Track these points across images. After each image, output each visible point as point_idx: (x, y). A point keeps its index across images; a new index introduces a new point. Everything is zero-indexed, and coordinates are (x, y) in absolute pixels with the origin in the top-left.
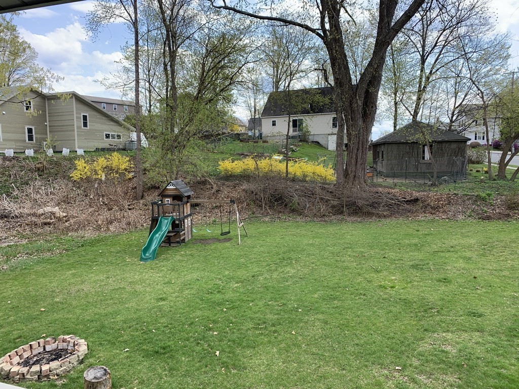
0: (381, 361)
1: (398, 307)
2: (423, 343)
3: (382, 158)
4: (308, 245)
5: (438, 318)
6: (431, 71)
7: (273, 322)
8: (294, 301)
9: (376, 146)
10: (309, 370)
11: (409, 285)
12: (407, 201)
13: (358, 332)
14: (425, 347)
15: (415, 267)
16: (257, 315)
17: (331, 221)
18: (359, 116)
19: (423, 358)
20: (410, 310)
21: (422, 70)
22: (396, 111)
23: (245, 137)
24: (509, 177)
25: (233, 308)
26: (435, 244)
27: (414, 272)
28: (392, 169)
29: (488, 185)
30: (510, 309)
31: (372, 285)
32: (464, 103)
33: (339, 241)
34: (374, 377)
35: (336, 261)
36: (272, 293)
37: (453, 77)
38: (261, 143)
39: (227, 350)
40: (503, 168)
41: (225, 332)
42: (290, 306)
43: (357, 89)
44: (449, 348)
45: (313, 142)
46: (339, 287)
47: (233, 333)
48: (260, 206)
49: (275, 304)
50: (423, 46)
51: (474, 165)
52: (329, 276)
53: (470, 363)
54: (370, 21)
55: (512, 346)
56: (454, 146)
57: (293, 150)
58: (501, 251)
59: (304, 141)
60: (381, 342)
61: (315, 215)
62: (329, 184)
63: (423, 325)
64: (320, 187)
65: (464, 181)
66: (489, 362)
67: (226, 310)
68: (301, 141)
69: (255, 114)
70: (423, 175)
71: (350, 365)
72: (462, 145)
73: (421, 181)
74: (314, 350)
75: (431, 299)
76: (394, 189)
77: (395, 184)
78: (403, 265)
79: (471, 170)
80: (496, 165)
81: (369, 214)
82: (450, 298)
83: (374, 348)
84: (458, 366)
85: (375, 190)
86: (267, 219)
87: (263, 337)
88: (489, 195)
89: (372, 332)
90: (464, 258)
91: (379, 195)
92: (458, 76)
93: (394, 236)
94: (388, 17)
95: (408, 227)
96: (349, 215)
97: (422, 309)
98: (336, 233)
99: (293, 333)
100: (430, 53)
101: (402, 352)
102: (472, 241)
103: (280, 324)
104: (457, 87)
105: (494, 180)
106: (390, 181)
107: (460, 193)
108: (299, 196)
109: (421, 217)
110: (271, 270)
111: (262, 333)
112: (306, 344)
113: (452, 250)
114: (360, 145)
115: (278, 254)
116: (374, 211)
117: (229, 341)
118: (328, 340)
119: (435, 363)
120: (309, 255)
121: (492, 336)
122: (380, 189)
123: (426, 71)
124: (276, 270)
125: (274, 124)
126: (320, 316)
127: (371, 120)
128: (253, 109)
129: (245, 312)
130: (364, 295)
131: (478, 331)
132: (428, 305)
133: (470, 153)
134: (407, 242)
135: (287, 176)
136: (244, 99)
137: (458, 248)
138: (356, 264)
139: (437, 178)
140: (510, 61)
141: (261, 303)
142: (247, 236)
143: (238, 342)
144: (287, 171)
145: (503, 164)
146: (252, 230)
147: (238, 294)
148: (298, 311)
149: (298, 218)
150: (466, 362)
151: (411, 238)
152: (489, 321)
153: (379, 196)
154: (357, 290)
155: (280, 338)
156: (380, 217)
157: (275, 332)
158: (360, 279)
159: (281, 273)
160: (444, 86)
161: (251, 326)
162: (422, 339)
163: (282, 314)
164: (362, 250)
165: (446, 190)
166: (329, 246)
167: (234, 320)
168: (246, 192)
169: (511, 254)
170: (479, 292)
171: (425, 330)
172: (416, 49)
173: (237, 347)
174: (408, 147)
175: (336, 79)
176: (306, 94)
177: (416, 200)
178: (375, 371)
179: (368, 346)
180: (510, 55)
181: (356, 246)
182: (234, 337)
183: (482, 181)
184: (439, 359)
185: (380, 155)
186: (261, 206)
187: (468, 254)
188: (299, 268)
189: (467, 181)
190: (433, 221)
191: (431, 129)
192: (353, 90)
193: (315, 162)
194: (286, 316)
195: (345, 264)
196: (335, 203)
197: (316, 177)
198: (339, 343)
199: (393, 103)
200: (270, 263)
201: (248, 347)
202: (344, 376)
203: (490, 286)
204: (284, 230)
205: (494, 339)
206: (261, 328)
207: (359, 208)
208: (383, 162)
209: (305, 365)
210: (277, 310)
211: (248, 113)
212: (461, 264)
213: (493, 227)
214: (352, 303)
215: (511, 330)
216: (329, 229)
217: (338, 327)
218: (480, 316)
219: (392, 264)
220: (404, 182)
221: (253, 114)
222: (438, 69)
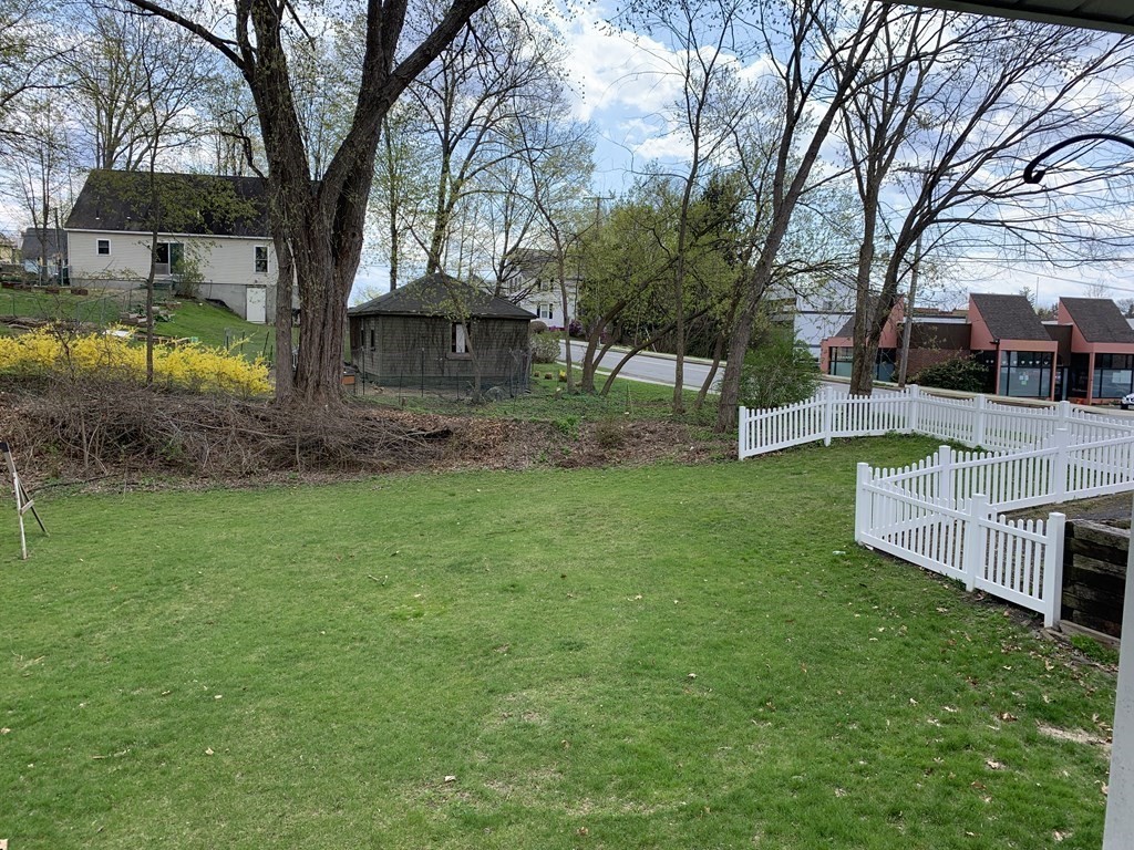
0: (414, 772)
1: (434, 655)
2: (489, 719)
3: (373, 345)
4: (217, 544)
5: (510, 665)
6: (462, 174)
7: (152, 737)
8: (200, 678)
9: (359, 318)
10: (259, 830)
11: (450, 607)
12: (429, 436)
13: (359, 721)
14: (493, 725)
15: (456, 568)
16: (104, 729)
17: (266, 485)
18: (326, 252)
19: (494, 747)
20: (457, 657)
21: (446, 169)
22: (394, 248)
23: (17, 275)
24: (599, 388)
25: (31, 722)
26: (487, 519)
27: (455, 578)
28: (393, 369)
29: (567, 402)
30: (624, 627)
31: (376, 616)
32: (522, 245)
33: (291, 529)
34: (405, 807)
35: (291, 573)
36: (138, 668)
37: (502, 192)
38: (65, 293)
39: (33, 831)
40: (590, 371)
41: (14, 788)
42: (191, 692)
43: (319, 192)
44: (535, 719)
45: (208, 300)
46: (306, 631)
47: (41, 784)
48: (75, 456)
49: (150, 692)
50: (447, 122)
51: (540, 365)
52: (279, 609)
53: (575, 737)
54: (338, 47)
55: (634, 693)
56: (508, 327)
57: (159, 317)
58: (597, 522)
59: (186, 297)
60: (410, 733)
61: (227, 474)
62: (258, 401)
63: (485, 683)
64: (237, 406)
65: (528, 395)
66: (603, 730)
67: (8, 730)
68: (178, 296)
69: (46, 219)
70: (455, 383)
71: (351, 795)
72: (521, 327)
73: (453, 396)
74: (265, 781)
75: (493, 628)
76: (401, 411)
77: (404, 401)
78: (434, 568)
79: (537, 376)
80: (578, 367)
81: (352, 466)
82: (526, 621)
83: (396, 747)
84: (555, 748)
85: (363, 412)
86: (98, 489)
87: (128, 778)
88: (571, 422)
89: (389, 716)
90: (541, 541)
91: (372, 423)
92: (511, 192)
93: (408, 509)
94: (384, 48)
95: (432, 488)
96: (308, 469)
97: (480, 652)
98: (283, 512)
99: (209, 751)
100: (460, 137)
101: (453, 745)
102: (551, 509)
103: (172, 738)
104: (509, 213)
105: (577, 394)
106: (391, 395)
107: (525, 418)
108: (185, 429)
109: (456, 467)
110: (128, 614)
111: (126, 770)
112: (244, 770)
113: (519, 527)
114: (330, 315)
115: (141, 572)
116: (362, 458)
117: (32, 807)
118: (294, 751)
119: (517, 752)
120: (223, 567)
121: (603, 680)
122: (374, 412)
123: (453, 173)
124: (143, 612)
125: (104, 249)
126: (271, 702)
127: (350, 262)
128: (40, 207)
129: (67, 726)
130: (362, 639)
131: (581, 676)
132: (489, 641)
133: (535, 342)
134: (435, 518)
135: (150, 379)
136: (14, 178)
137: (528, 523)
138: (335, 575)
139: (479, 389)
140: (594, 175)
141: (110, 699)
142: (43, 536)
143: (60, 804)
144: (150, 368)
145: (590, 365)
146: (56, 518)
147: (41, 685)
148: (215, 700)
149: (185, 483)
150: (568, 737)
151: (443, 511)
152: (596, 654)
153: (373, 426)
154: (344, 631)
155: (175, 771)
156: (374, 470)
157: (159, 759)
158: (348, 608)
159: (157, 616)
160: (484, 208)
161: (91, 758)
162: (487, 710)
163: (173, 713)
164: (346, 544)
165: (497, 412)
166: (268, 542)
167: (38, 752)
168: (35, 421)
169: (614, 527)
170: (572, 602)
171: (491, 691)
172: (432, 125)
173: (59, 818)
174: (424, 326)
175: (274, 164)
176: (196, 186)
177: (446, 433)
178: (407, 795)
179: (385, 747)
180: (593, 166)
181: (330, 538)
182: (46, 794)
183: (557, 396)
184: (522, 742)
185: (368, 339)
186: (78, 456)
187: (546, 533)
188: (202, 600)
189: (532, 394)
190: (479, 473)
191: (469, 293)
192: (311, 193)
193: (221, 350)
194: (183, 716)
195: (312, 579)
196: (275, 443)
197: (225, 384)
198: (321, 752)
199: (388, 230)
200: (123, 596)
201: (91, 810)
202: (342, 821)
203: (590, 589)
204: (149, 514)
205: (607, 687)
206: (121, 757)
207: (331, 455)
208: (375, 354)
209: (249, 820)
210: (159, 707)
211: (26, 215)
212: (537, 553)
213: (580, 478)
214: (338, 661)
215: (630, 663)
216: (262, 502)
217: (315, 718)
218: (580, 647)
219: (410, 566)
220: (419, 395)
221: (41, 219)
222: (474, 173)
